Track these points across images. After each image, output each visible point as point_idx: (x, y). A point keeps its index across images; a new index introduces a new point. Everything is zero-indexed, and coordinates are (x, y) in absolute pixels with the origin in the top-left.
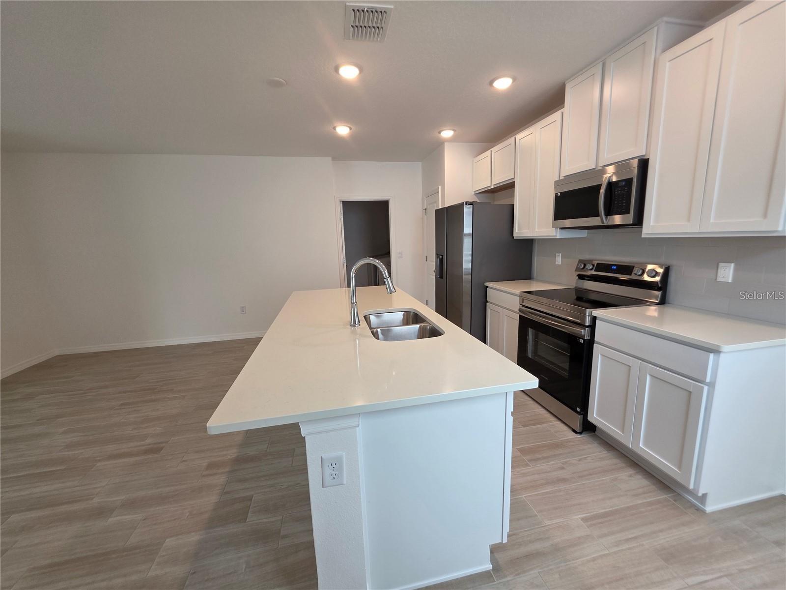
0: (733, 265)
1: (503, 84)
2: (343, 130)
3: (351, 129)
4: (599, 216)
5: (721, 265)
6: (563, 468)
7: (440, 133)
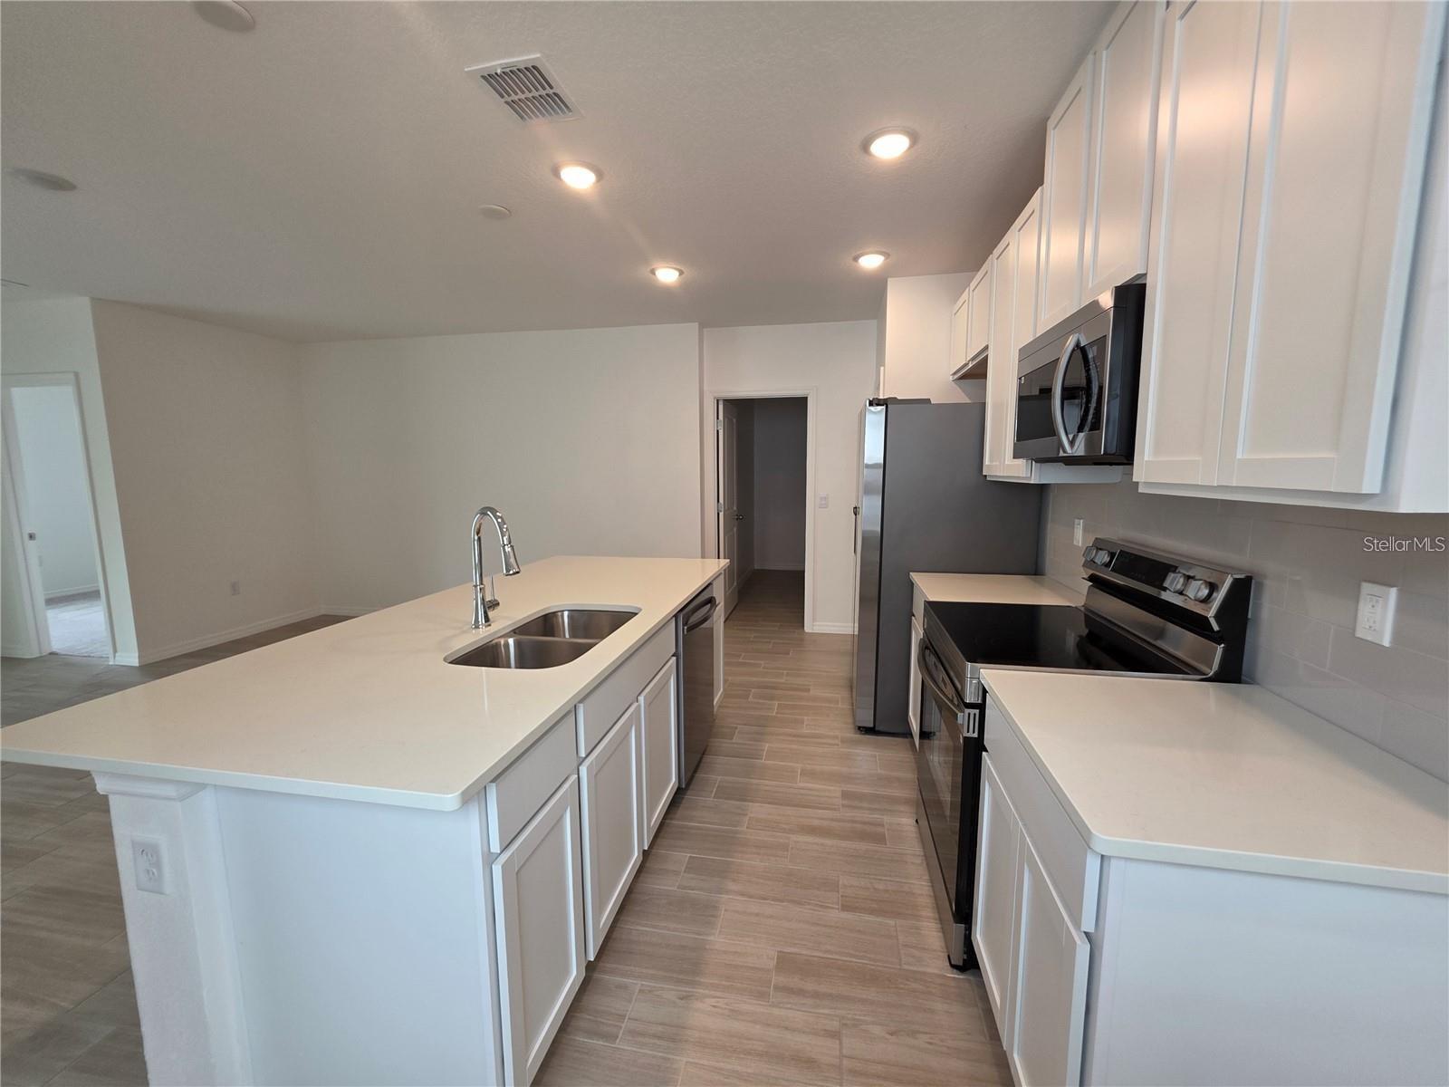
0: (1393, 592)
1: (890, 148)
2: (667, 275)
3: (681, 273)
4: (1055, 435)
5: (1367, 588)
6: (835, 1035)
7: (856, 259)
